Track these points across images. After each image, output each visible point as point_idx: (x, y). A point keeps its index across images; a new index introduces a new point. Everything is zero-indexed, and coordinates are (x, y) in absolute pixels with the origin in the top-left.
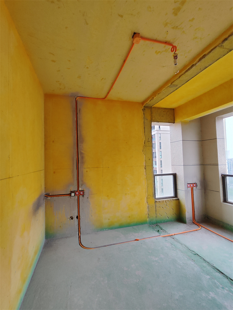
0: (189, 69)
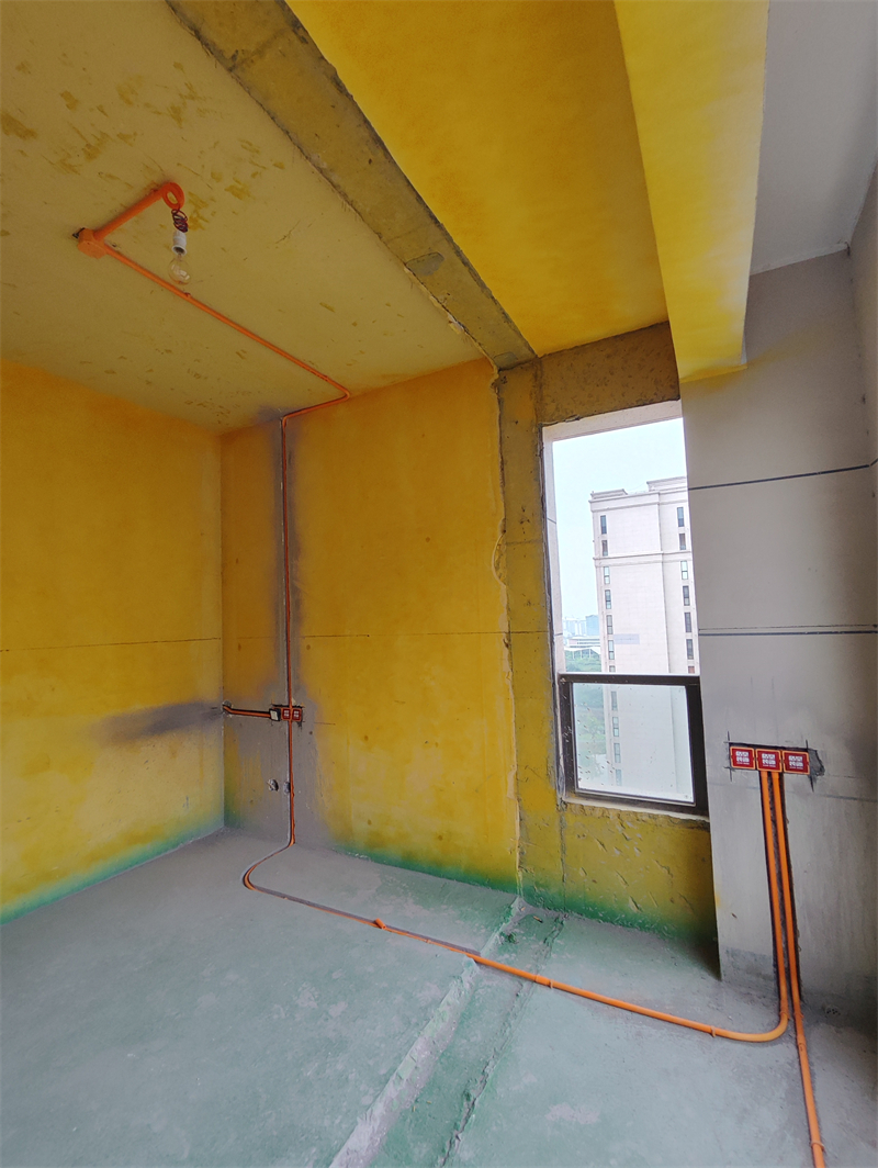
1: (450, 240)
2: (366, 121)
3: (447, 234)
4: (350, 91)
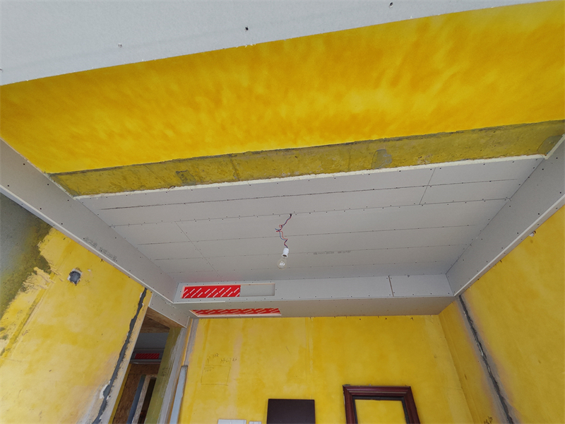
1: (371, 141)
2: (276, 150)
3: (365, 141)
4: (260, 150)
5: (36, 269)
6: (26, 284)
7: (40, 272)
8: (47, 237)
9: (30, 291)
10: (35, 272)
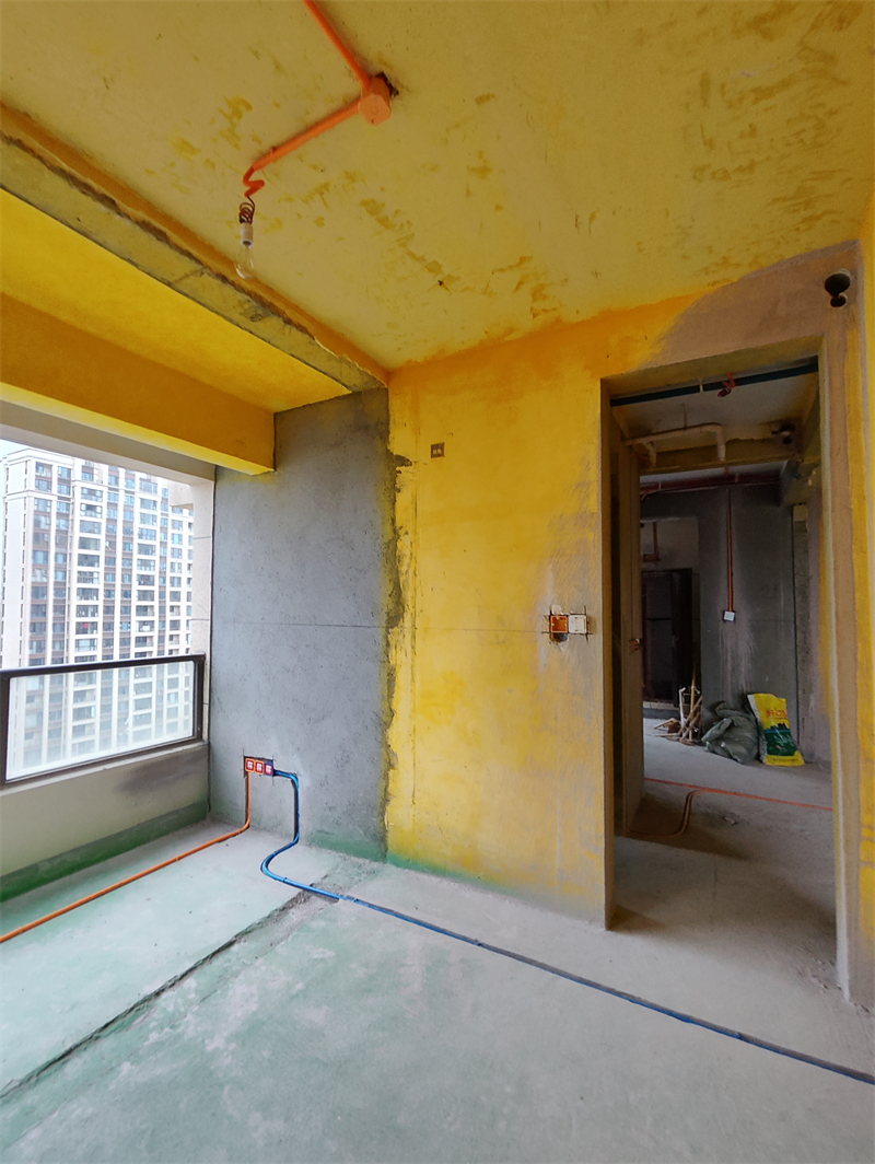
0: (86, 189)
5: (398, 469)
6: (398, 486)
7: (402, 469)
8: (391, 435)
9: (403, 489)
10: (400, 472)
